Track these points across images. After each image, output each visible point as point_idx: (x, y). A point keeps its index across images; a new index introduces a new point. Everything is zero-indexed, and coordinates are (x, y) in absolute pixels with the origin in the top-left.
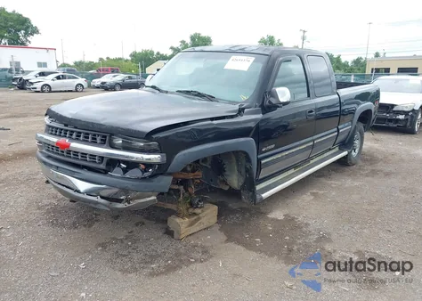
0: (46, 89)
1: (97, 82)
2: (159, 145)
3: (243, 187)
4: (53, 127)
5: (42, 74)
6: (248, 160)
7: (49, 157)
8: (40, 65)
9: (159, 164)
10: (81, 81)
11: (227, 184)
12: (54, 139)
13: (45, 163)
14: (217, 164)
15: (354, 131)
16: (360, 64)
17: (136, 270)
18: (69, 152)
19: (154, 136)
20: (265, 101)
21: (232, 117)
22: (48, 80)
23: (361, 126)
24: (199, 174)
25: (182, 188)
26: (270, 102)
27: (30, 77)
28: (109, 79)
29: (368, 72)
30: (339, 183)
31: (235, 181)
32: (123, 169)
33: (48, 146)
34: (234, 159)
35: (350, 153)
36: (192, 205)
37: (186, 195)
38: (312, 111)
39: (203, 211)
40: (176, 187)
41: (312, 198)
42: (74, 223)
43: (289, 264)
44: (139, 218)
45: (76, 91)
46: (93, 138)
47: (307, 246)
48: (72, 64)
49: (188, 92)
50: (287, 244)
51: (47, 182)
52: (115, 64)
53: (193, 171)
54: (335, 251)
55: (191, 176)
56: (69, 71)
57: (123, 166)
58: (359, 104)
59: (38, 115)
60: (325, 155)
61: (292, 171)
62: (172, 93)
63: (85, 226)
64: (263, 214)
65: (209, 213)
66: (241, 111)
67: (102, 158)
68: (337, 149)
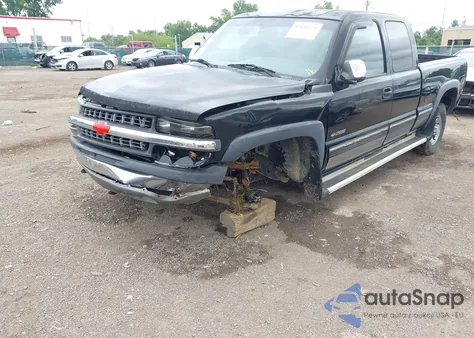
0: (72, 66)
1: (128, 58)
2: (213, 130)
3: (306, 180)
4: (89, 108)
5: (67, 50)
6: (315, 147)
7: (84, 143)
8: (64, 39)
9: (213, 153)
10: (111, 57)
11: (287, 176)
12: (90, 123)
13: (80, 149)
14: (276, 153)
15: (436, 114)
16: (434, 35)
17: (187, 271)
18: (108, 137)
19: (207, 119)
20: (336, 76)
21: (297, 95)
22: (74, 56)
23: (443, 108)
24: (256, 164)
25: (235, 180)
26: (341, 77)
27: (55, 53)
28: (141, 54)
29: (444, 43)
30: (416, 176)
31: (296, 171)
32: (171, 157)
33: (84, 130)
34: (297, 146)
35: (428, 140)
36: (247, 199)
37: (240, 187)
38: (388, 90)
39: (259, 207)
40: (229, 179)
41: (385, 192)
42: (114, 218)
43: (362, 268)
44: (187, 213)
45: (106, 69)
46: (136, 121)
47: (381, 247)
48: (99, 38)
49: (242, 66)
50: (359, 246)
51: (84, 171)
52: (147, 37)
53: (248, 161)
54: (415, 255)
55: (246, 166)
56: (96, 46)
57: (172, 153)
58: (442, 81)
59: (65, 96)
60: (400, 142)
61: (363, 161)
62: (223, 67)
63: (126, 221)
64: (328, 211)
65: (266, 209)
66: (308, 88)
67: (147, 145)
68: (413, 135)
